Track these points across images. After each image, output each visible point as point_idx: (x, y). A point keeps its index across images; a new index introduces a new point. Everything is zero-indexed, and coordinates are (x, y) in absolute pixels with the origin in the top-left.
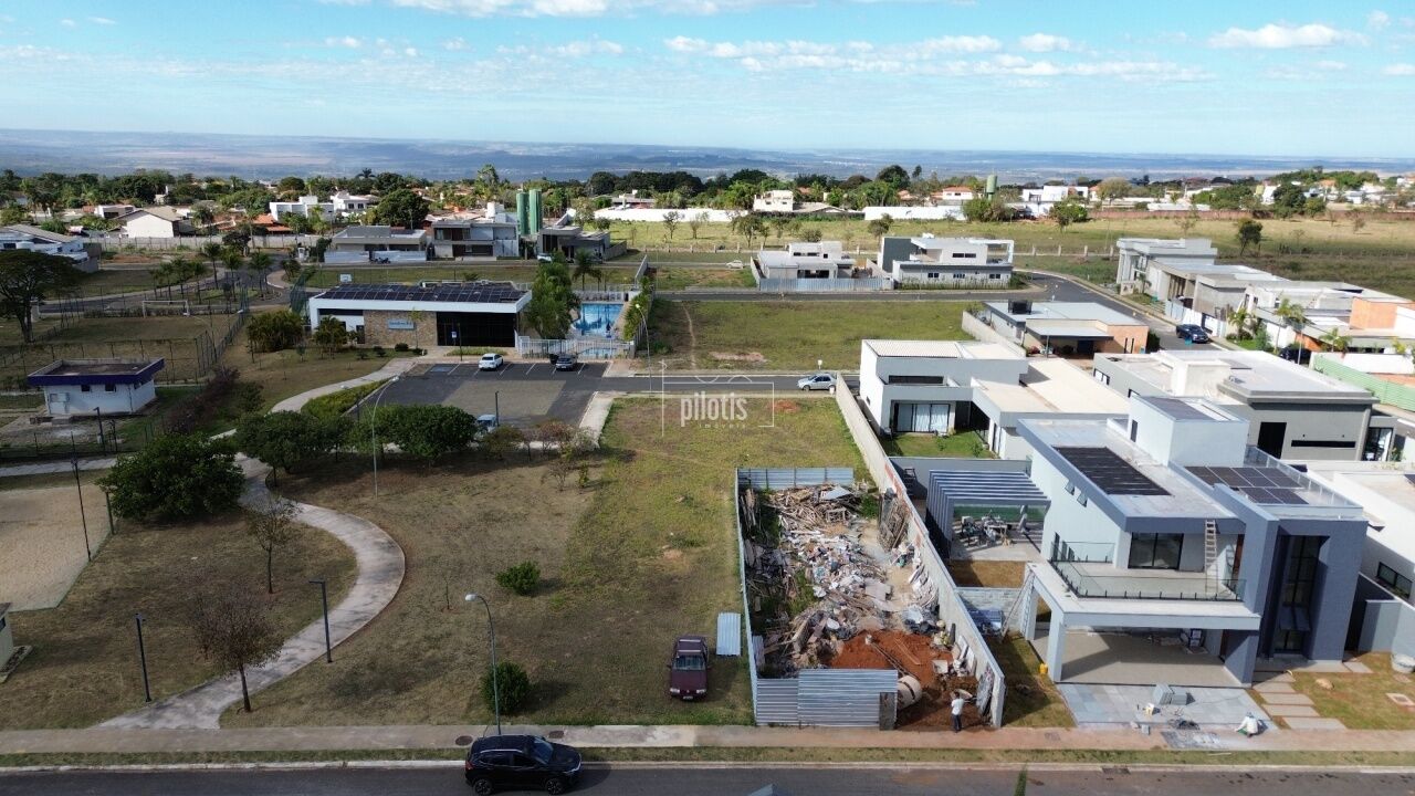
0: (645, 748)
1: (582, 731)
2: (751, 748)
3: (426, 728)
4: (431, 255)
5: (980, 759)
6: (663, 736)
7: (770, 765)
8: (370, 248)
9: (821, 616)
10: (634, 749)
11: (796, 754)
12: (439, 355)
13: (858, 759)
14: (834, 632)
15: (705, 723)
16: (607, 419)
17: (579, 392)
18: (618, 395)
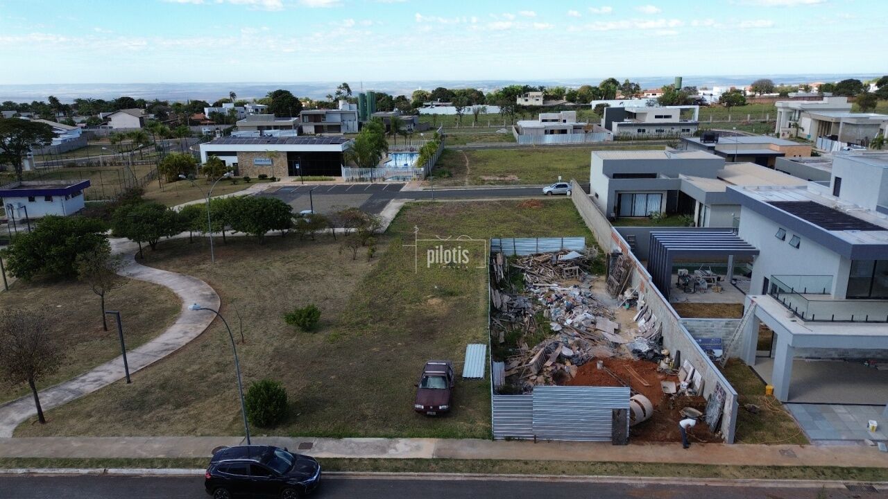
0: (385, 459)
1: (331, 443)
2: (486, 461)
3: (191, 439)
4: (300, 132)
5: (716, 475)
6: (404, 448)
7: (504, 477)
8: (260, 128)
9: (557, 345)
10: (375, 460)
11: (530, 467)
12: (288, 181)
13: (593, 473)
14: (569, 358)
15: (446, 436)
16: (398, 214)
17: (381, 200)
18: (409, 200)
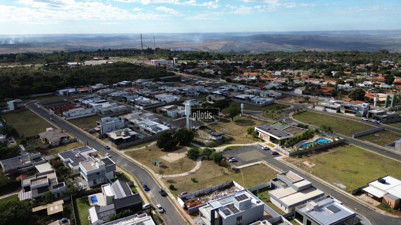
1: (171, 194)
2: (174, 202)
3: (165, 186)
4: (339, 111)
6: (173, 197)
10: (170, 197)
14: (198, 200)
16: (250, 166)
17: (262, 159)
18: (265, 162)
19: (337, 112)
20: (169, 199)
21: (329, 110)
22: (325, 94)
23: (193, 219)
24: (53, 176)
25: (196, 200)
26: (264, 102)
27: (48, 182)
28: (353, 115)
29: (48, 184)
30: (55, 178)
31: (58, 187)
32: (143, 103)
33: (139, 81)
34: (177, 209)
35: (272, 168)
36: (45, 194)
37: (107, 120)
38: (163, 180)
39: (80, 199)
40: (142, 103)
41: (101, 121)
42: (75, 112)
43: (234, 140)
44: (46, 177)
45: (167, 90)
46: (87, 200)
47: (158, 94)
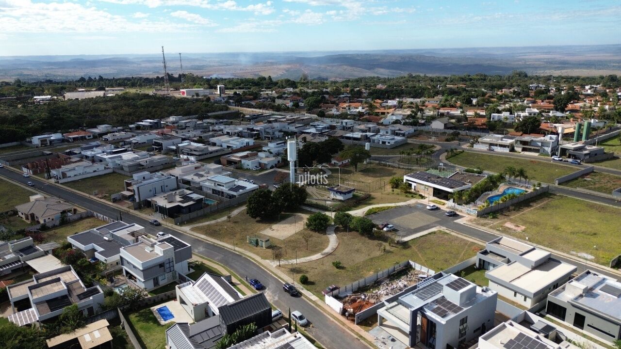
1: (306, 291)
2: (319, 305)
4: (512, 150)
6: (313, 297)
8: (491, 144)
10: (307, 296)
13: (329, 315)
14: (362, 298)
15: (321, 299)
16: (423, 236)
17: (436, 225)
18: (443, 229)
19: (510, 151)
20: (308, 301)
21: (498, 149)
22: (479, 127)
23: (368, 331)
24: (72, 276)
25: (359, 298)
26: (392, 142)
27: (66, 288)
28: (536, 154)
29: (67, 293)
30: (78, 281)
31: (90, 296)
32: (195, 150)
33: (172, 119)
34: (329, 317)
35: (460, 236)
36: (67, 311)
37: (144, 178)
38: (283, 269)
39: (137, 314)
40: (191, 150)
41: (133, 180)
42: (74, 169)
43: (374, 198)
44: (58, 280)
45: (225, 131)
46: (151, 316)
47: (213, 136)
